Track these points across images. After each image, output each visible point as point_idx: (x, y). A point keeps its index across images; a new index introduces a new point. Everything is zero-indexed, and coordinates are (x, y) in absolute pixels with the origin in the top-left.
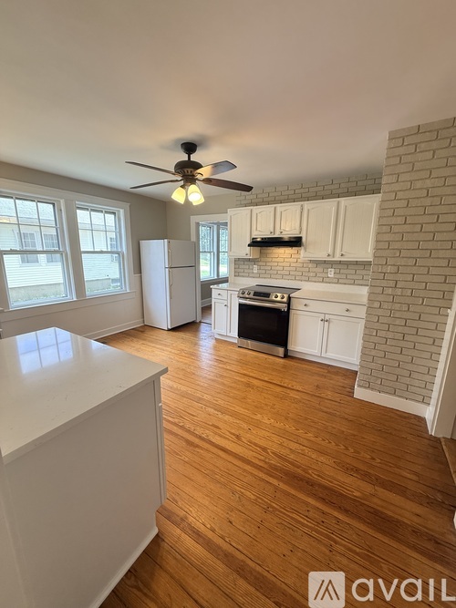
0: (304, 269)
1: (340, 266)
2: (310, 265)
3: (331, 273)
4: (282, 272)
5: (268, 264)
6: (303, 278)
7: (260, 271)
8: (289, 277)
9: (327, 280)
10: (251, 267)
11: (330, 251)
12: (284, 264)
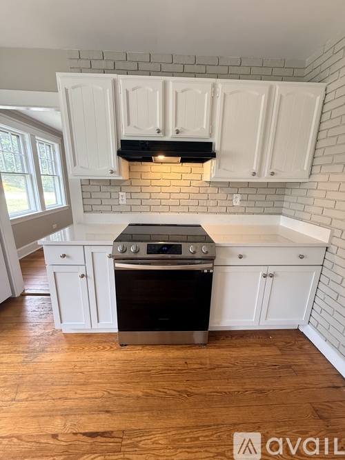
0: (200, 197)
1: (248, 191)
2: (210, 190)
3: (237, 200)
4: (168, 202)
5: (144, 189)
6: (200, 209)
7: (131, 202)
8: (180, 209)
9: (232, 210)
10: (114, 195)
11: (255, 168)
12: (171, 189)
